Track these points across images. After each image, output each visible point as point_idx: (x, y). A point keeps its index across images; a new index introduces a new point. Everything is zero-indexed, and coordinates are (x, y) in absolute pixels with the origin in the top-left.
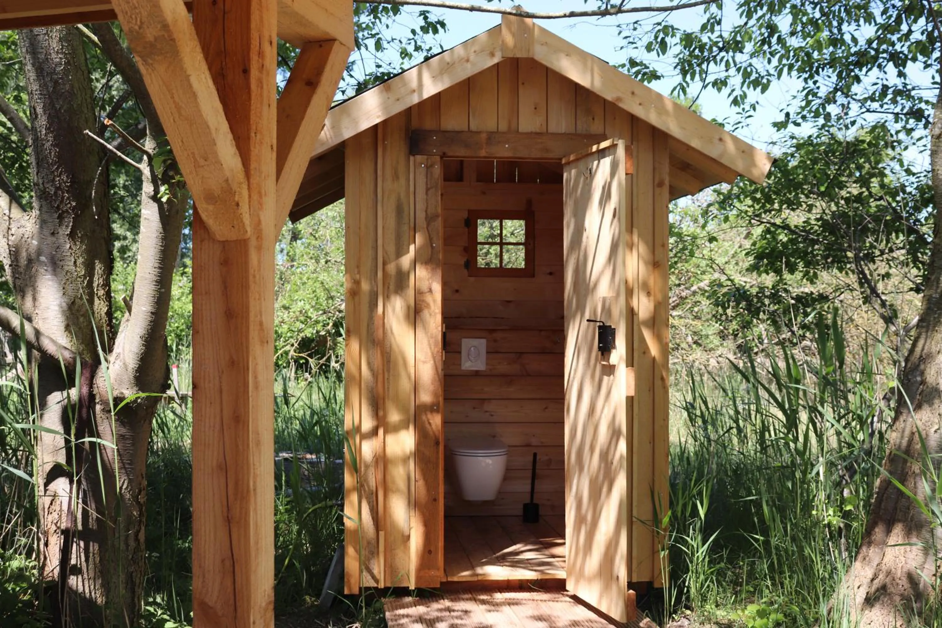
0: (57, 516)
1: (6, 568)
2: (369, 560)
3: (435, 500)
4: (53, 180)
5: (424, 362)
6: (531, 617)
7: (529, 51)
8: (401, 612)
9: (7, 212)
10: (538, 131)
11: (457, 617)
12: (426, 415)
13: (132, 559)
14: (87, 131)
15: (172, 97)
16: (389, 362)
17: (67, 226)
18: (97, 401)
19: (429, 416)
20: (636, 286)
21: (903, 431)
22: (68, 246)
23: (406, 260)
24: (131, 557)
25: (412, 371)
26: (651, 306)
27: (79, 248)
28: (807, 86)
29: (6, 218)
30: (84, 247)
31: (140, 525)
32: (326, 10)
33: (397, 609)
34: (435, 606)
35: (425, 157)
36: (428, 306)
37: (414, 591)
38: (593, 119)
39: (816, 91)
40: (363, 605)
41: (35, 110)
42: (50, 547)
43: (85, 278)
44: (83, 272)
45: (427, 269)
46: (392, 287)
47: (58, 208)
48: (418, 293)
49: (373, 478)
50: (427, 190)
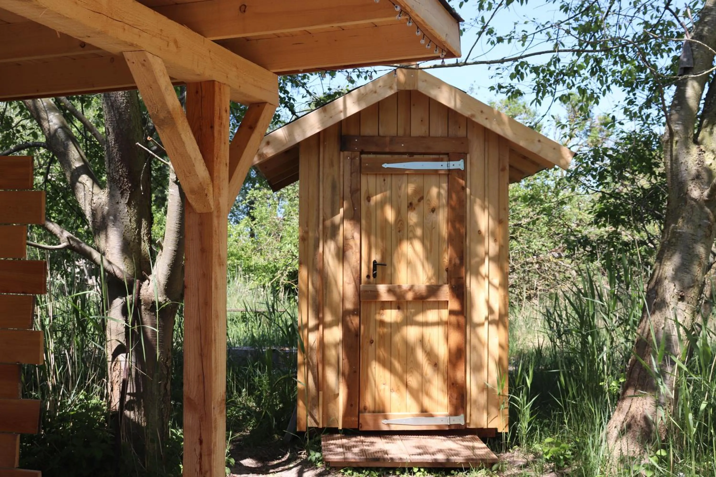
0: (118, 373)
1: (89, 404)
2: (313, 409)
3: (355, 372)
4: (118, 171)
5: (349, 284)
6: (414, 447)
7: (414, 86)
8: (332, 442)
9: (91, 189)
10: (424, 135)
11: (366, 446)
12: (350, 317)
13: (162, 400)
14: (138, 143)
15: (173, 144)
16: (326, 283)
17: (126, 198)
18: (142, 303)
19: (352, 317)
20: (487, 235)
21: (644, 329)
22: (126, 210)
23: (337, 218)
24: (161, 399)
25: (341, 289)
26: (497, 248)
27: (133, 211)
28: (629, 97)
29: (91, 193)
30: (136, 211)
31: (167, 380)
32: (261, 87)
33: (329, 440)
34: (354, 439)
35: (350, 152)
36: (351, 248)
37: (341, 430)
38: (460, 127)
39: (634, 100)
40: (308, 437)
41: (108, 130)
42: (114, 391)
43: (136, 229)
44: (135, 226)
45: (351, 224)
46: (328, 235)
47: (121, 187)
48: (345, 239)
49: (315, 358)
50: (351, 173)
